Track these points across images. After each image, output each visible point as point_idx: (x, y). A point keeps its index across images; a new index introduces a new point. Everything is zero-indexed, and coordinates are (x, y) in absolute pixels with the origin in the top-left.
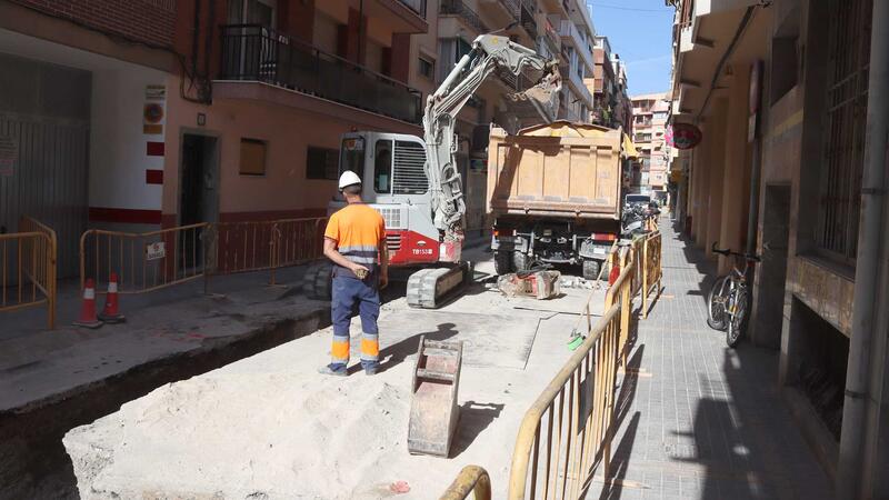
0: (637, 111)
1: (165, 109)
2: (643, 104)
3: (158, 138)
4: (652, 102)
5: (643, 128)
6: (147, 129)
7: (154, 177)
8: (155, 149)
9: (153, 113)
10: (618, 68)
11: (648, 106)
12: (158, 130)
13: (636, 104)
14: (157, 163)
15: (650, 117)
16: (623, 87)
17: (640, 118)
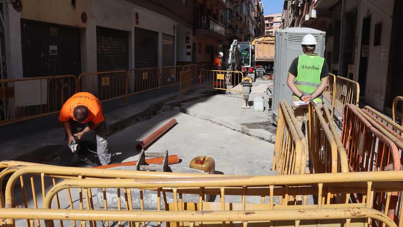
0: (266, 22)
1: (191, 38)
2: (269, 19)
3: (190, 45)
4: (273, 18)
5: (269, 29)
6: (187, 43)
7: (188, 54)
8: (189, 47)
9: (188, 38)
10: (261, 5)
11: (271, 20)
12: (189, 43)
13: (266, 19)
14: (190, 50)
15: (272, 24)
16: (263, 12)
17: (268, 25)
